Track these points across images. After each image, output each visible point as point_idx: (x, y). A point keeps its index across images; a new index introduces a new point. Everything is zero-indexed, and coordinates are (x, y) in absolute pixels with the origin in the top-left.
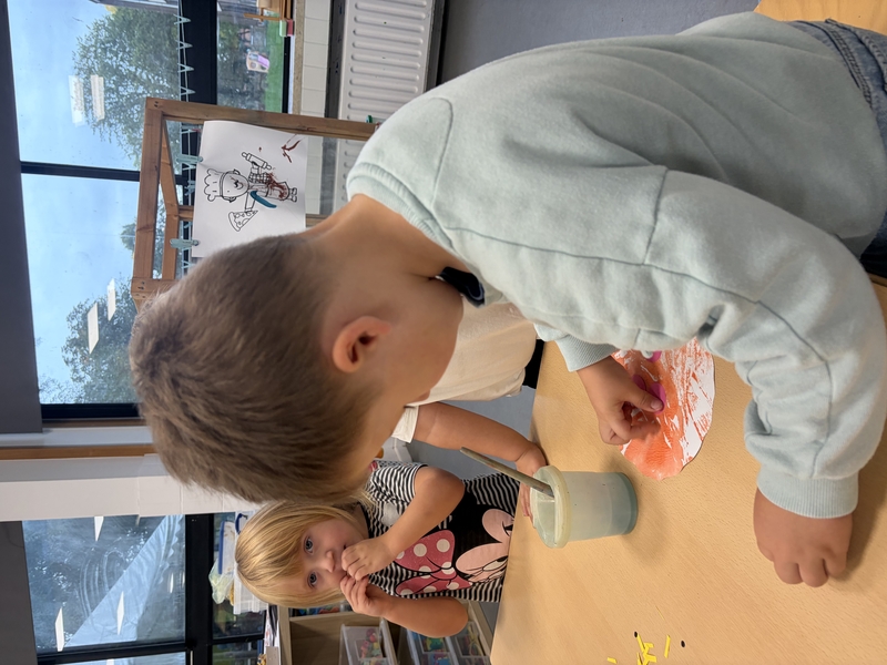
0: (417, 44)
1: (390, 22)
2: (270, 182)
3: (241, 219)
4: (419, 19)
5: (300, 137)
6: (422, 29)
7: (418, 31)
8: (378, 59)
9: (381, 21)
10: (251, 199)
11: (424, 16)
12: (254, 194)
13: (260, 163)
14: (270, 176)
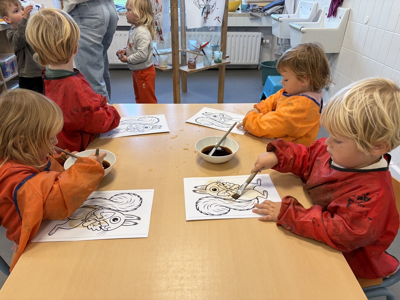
0: (238, 60)
1: (245, 49)
2: (208, 13)
3: (197, 3)
4: (247, 60)
5: (222, 22)
6: (243, 61)
7: (242, 60)
8: (232, 46)
9: (245, 46)
10: (203, 7)
11: (247, 61)
12: (205, 8)
13: (213, 9)
14: (209, 13)
